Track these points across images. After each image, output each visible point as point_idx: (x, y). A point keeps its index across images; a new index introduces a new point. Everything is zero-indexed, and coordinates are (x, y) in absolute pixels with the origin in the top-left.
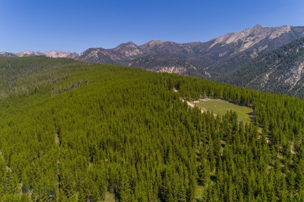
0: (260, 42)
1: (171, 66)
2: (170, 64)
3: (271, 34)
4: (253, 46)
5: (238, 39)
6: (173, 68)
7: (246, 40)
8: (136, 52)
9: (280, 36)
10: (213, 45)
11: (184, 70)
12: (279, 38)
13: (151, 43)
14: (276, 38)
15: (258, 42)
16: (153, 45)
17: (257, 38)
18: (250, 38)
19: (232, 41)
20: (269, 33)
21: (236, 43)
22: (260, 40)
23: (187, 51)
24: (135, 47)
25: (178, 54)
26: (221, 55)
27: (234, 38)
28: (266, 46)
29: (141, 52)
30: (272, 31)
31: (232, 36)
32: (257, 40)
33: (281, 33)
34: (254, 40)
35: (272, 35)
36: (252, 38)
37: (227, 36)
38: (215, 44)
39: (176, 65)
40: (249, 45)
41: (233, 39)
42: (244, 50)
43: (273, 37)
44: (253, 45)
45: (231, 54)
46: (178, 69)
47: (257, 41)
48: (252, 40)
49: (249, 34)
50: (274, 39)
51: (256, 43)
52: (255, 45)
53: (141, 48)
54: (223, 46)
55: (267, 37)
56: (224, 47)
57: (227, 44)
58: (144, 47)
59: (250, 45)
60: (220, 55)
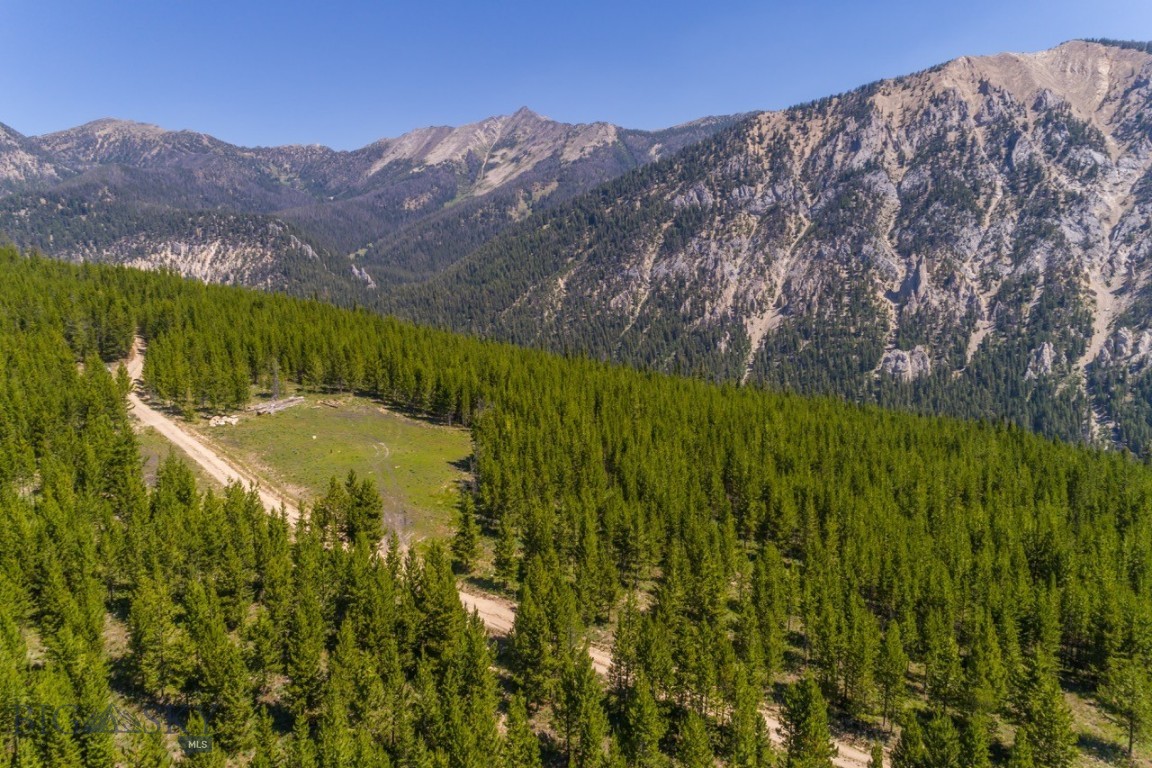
0: (535, 168)
1: (204, 240)
2: (199, 231)
3: (564, 146)
4: (515, 180)
5: (465, 151)
6: (213, 248)
7: (493, 157)
8: (17, 167)
9: (590, 154)
10: (378, 166)
11: (263, 255)
12: (586, 160)
13: (102, 133)
14: (580, 160)
15: (529, 167)
16: (112, 139)
17: (525, 153)
18: (504, 151)
19: (447, 157)
20: (560, 142)
21: (459, 164)
22: (535, 161)
23: (277, 179)
24: (9, 142)
25: (235, 190)
26: (410, 205)
27: (453, 147)
28: (554, 185)
29: (47, 165)
30: (568, 136)
31: (445, 140)
32: (525, 159)
33: (593, 144)
34: (516, 160)
35: (568, 149)
36: (512, 154)
37: (429, 137)
38: (387, 161)
39: (227, 237)
40: (503, 175)
41: (451, 150)
42: (486, 191)
43: (571, 155)
44: (515, 176)
45: (447, 205)
46: (238, 251)
47: (528, 163)
48: (512, 161)
49: (501, 139)
50: (575, 162)
51: (522, 170)
52: (520, 176)
53: (46, 148)
54: (416, 170)
55: (555, 156)
56: (419, 175)
57: (428, 164)
58: (64, 146)
59: (506, 178)
60: (406, 206)
